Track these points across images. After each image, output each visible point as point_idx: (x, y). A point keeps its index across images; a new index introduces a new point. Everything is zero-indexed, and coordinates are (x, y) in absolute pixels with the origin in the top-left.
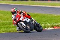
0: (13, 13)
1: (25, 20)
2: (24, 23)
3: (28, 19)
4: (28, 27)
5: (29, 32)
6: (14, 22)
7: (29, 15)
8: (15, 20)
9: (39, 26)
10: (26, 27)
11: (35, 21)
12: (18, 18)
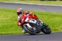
0: (19, 14)
1: (31, 21)
2: (30, 25)
3: (35, 20)
4: (35, 29)
5: (35, 34)
6: (19, 23)
7: (36, 16)
8: (20, 21)
9: (47, 27)
10: (32, 29)
11: (43, 23)
12: (23, 19)
